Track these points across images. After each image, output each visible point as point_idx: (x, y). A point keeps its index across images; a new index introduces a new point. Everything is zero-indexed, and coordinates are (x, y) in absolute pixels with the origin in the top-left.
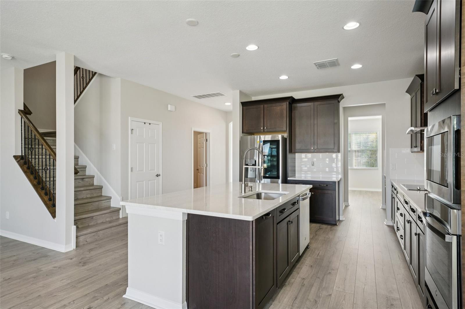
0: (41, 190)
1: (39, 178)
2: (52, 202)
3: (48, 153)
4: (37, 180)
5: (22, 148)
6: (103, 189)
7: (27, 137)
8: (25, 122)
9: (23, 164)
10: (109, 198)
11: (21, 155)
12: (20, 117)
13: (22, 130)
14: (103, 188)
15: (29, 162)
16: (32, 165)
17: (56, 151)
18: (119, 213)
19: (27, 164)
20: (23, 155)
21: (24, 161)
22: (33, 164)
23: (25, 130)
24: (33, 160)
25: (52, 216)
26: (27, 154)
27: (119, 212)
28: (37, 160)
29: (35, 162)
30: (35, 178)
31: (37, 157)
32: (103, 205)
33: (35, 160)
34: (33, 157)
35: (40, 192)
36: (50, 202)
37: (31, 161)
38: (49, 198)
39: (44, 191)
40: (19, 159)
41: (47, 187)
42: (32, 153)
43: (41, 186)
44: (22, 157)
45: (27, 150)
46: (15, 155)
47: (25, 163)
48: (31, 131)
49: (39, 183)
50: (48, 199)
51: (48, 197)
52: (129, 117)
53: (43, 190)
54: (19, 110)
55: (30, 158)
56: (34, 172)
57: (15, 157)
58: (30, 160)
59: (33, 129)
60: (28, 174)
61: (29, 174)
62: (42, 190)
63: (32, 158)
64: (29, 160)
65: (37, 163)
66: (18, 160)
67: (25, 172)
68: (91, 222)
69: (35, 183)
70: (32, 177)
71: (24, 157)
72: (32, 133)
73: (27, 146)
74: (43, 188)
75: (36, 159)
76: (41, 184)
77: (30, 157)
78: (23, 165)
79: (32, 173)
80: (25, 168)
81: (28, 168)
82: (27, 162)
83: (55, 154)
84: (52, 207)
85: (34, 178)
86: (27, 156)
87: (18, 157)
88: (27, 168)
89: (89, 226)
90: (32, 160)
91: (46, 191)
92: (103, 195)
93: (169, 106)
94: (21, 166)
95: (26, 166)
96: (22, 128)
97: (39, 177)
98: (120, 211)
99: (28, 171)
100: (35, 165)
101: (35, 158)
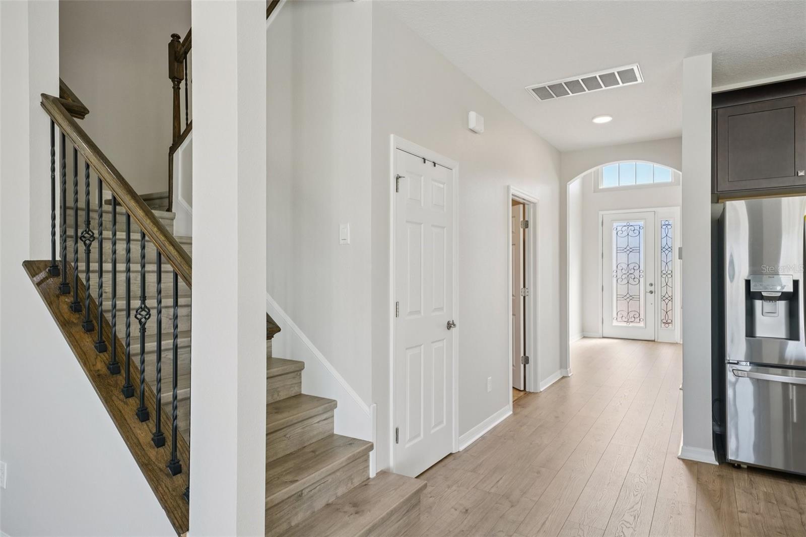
0: (122, 397)
1: (115, 348)
2: (165, 452)
3: (151, 251)
4: (105, 356)
5: (54, 234)
6: (303, 373)
7: (70, 202)
8: (63, 137)
9: (58, 292)
10: (331, 405)
11: (50, 258)
12: (47, 120)
13: (53, 170)
14: (304, 370)
15: (77, 284)
16: (89, 296)
17: (191, 252)
18: (367, 460)
19: (72, 293)
20: (58, 258)
21: (59, 280)
22: (92, 295)
23: (64, 166)
24: (94, 278)
25: (174, 525)
26: (70, 256)
27: (368, 456)
28: (107, 278)
29: (101, 286)
30: (101, 347)
31: (107, 266)
32: (315, 433)
33: (101, 276)
34: (94, 266)
35: (120, 405)
36: (161, 450)
37: (85, 282)
38: (154, 431)
39: (134, 402)
40: (42, 275)
41: (146, 389)
42: (88, 252)
43: (121, 379)
44: (53, 268)
45: (70, 243)
46: (28, 259)
47: (64, 289)
48: (88, 166)
49: (114, 368)
50: (153, 439)
51: (152, 424)
52: (392, 136)
53: (133, 396)
54: (43, 95)
55: (82, 272)
56: (94, 322)
57: (31, 267)
58: (82, 276)
59: (94, 160)
60: (74, 330)
61: (78, 330)
62: (127, 397)
63: (88, 270)
64: (77, 276)
65: (108, 288)
66: (38, 278)
67: (64, 325)
68: (296, 514)
69: (100, 366)
70: (88, 342)
71: (61, 267)
72: (88, 177)
73: (71, 232)
74: (129, 391)
75: (104, 275)
76: (123, 372)
77: (82, 266)
78: (58, 297)
79: (89, 328)
80: (65, 308)
81: (76, 307)
82: (72, 285)
83: (188, 261)
84: (167, 475)
85: (96, 347)
86: (73, 264)
87: (42, 266)
88: (71, 307)
89: (291, 527)
90: (88, 280)
91: (143, 403)
92: (303, 392)
93: (473, 115)
94: (51, 302)
95: (69, 299)
96: (53, 162)
97: (115, 343)
98: (371, 453)
99: (74, 318)
100: (101, 296)
101: (101, 272)
